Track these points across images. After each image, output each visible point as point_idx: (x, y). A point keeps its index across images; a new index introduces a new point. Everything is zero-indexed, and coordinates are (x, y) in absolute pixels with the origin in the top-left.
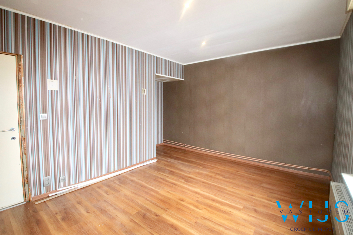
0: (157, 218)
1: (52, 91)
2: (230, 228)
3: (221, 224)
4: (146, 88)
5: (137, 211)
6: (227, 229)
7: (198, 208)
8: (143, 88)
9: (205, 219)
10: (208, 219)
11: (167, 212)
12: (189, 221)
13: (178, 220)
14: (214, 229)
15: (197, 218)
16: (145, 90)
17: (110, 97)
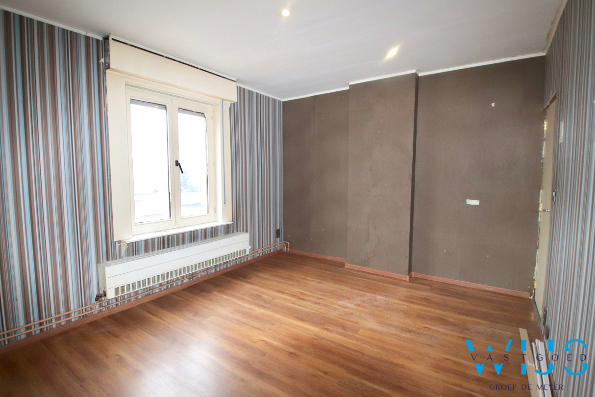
0: (326, 327)
5: (358, 333)
7: (266, 342)
9: (259, 329)
11: (315, 334)
12: (282, 325)
13: (296, 326)
15: (270, 329)
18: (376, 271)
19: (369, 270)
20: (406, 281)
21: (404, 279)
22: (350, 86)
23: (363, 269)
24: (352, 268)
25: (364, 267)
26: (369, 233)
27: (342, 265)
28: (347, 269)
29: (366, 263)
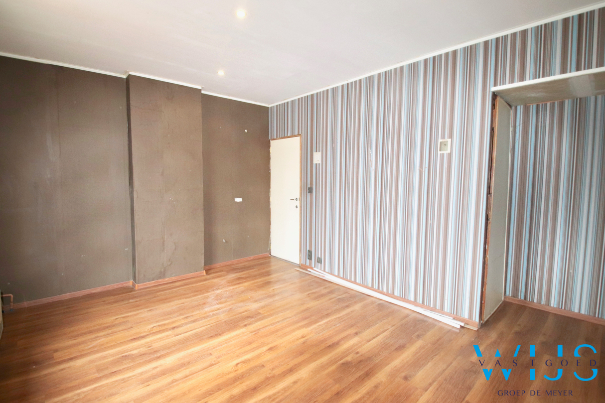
1: (316, 164)
2: (171, 385)
3: (187, 378)
4: (451, 136)
6: (173, 382)
8: (443, 137)
10: (208, 367)
14: (184, 368)
16: (449, 140)
17: (371, 166)
18: (174, 278)
19: (167, 280)
20: (204, 276)
21: (202, 274)
22: (129, 75)
23: (160, 282)
24: (145, 287)
25: (160, 280)
26: (164, 241)
27: (131, 290)
28: (138, 290)
29: (162, 275)
